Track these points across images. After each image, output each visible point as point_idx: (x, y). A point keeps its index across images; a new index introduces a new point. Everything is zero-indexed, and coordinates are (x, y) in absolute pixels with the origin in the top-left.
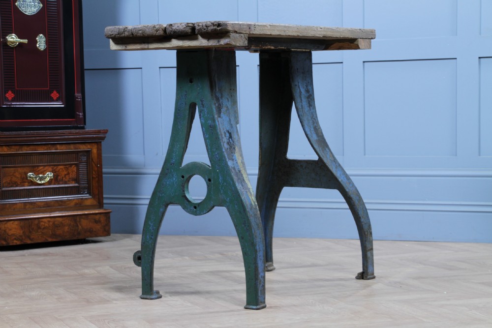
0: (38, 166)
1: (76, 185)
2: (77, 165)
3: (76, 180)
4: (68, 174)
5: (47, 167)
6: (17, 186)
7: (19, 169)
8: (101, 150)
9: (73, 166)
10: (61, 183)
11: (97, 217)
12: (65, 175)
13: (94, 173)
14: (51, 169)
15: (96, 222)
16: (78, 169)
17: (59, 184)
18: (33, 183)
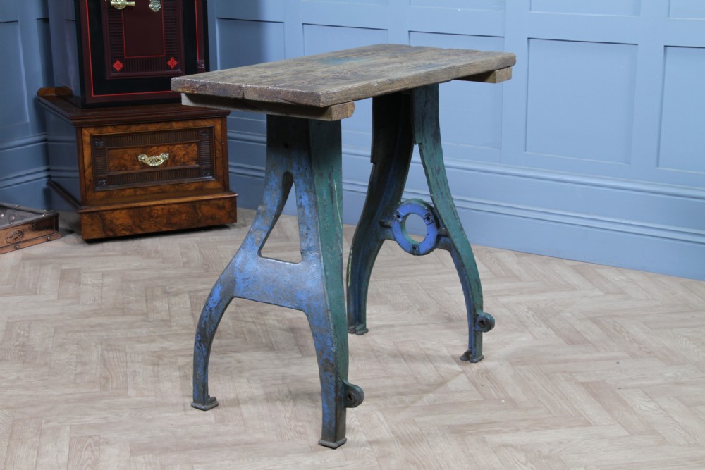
0: (151, 147)
1: (197, 166)
2: (198, 144)
3: (197, 160)
4: (188, 153)
5: (161, 148)
6: (126, 170)
7: (128, 150)
8: (226, 126)
9: (193, 145)
10: (178, 164)
11: (220, 203)
12: (184, 155)
13: (217, 152)
14: (166, 149)
15: (220, 208)
16: (199, 148)
17: (176, 165)
18: (144, 165)
